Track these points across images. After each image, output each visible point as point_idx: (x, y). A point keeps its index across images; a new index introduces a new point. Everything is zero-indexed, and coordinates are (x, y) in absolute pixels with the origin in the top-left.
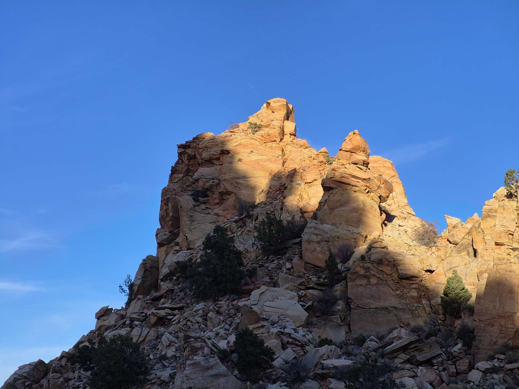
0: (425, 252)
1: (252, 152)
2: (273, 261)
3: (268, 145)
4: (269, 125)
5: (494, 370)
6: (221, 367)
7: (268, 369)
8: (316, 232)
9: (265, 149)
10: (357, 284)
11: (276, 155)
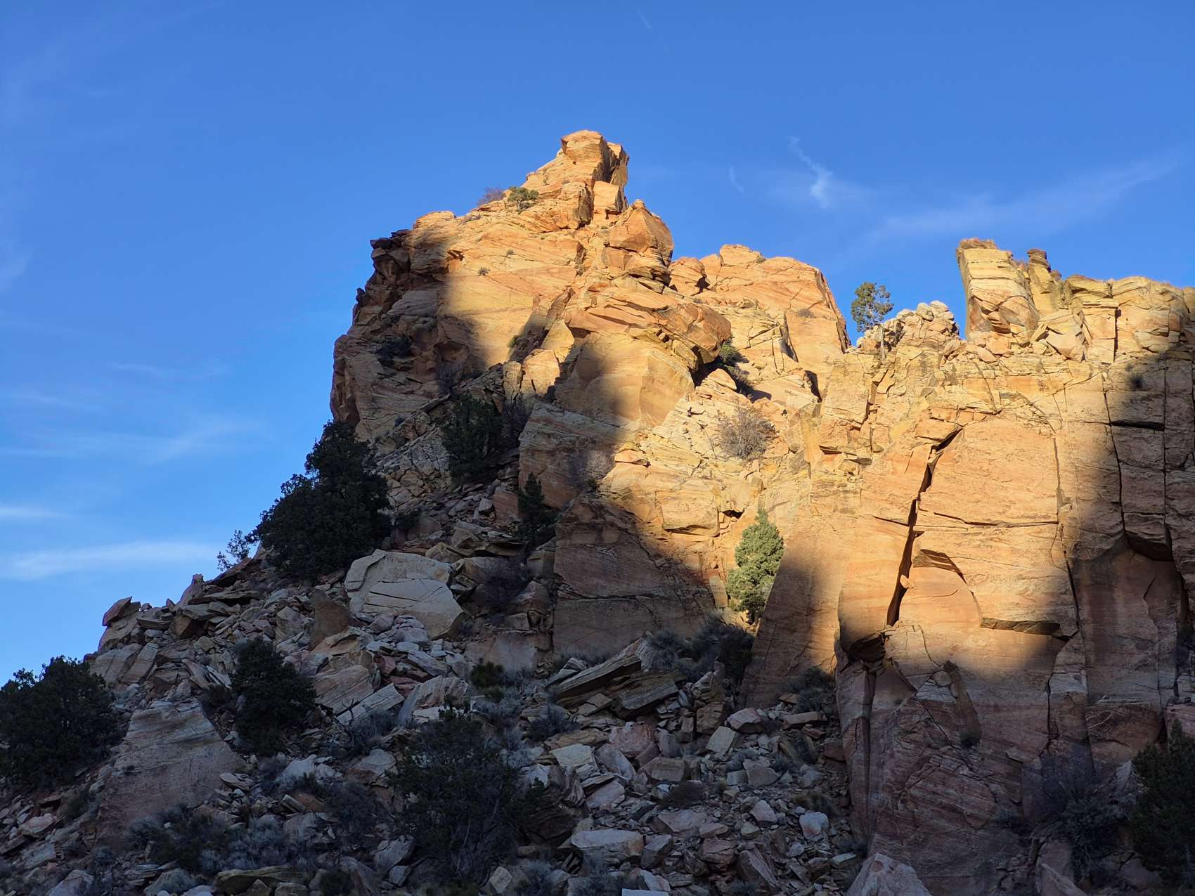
0: (736, 472)
1: (511, 253)
2: (466, 495)
3: (549, 238)
4: (559, 192)
5: (765, 727)
6: (201, 724)
7: (310, 728)
8: (548, 430)
9: (538, 246)
10: (573, 543)
11: (564, 259)
